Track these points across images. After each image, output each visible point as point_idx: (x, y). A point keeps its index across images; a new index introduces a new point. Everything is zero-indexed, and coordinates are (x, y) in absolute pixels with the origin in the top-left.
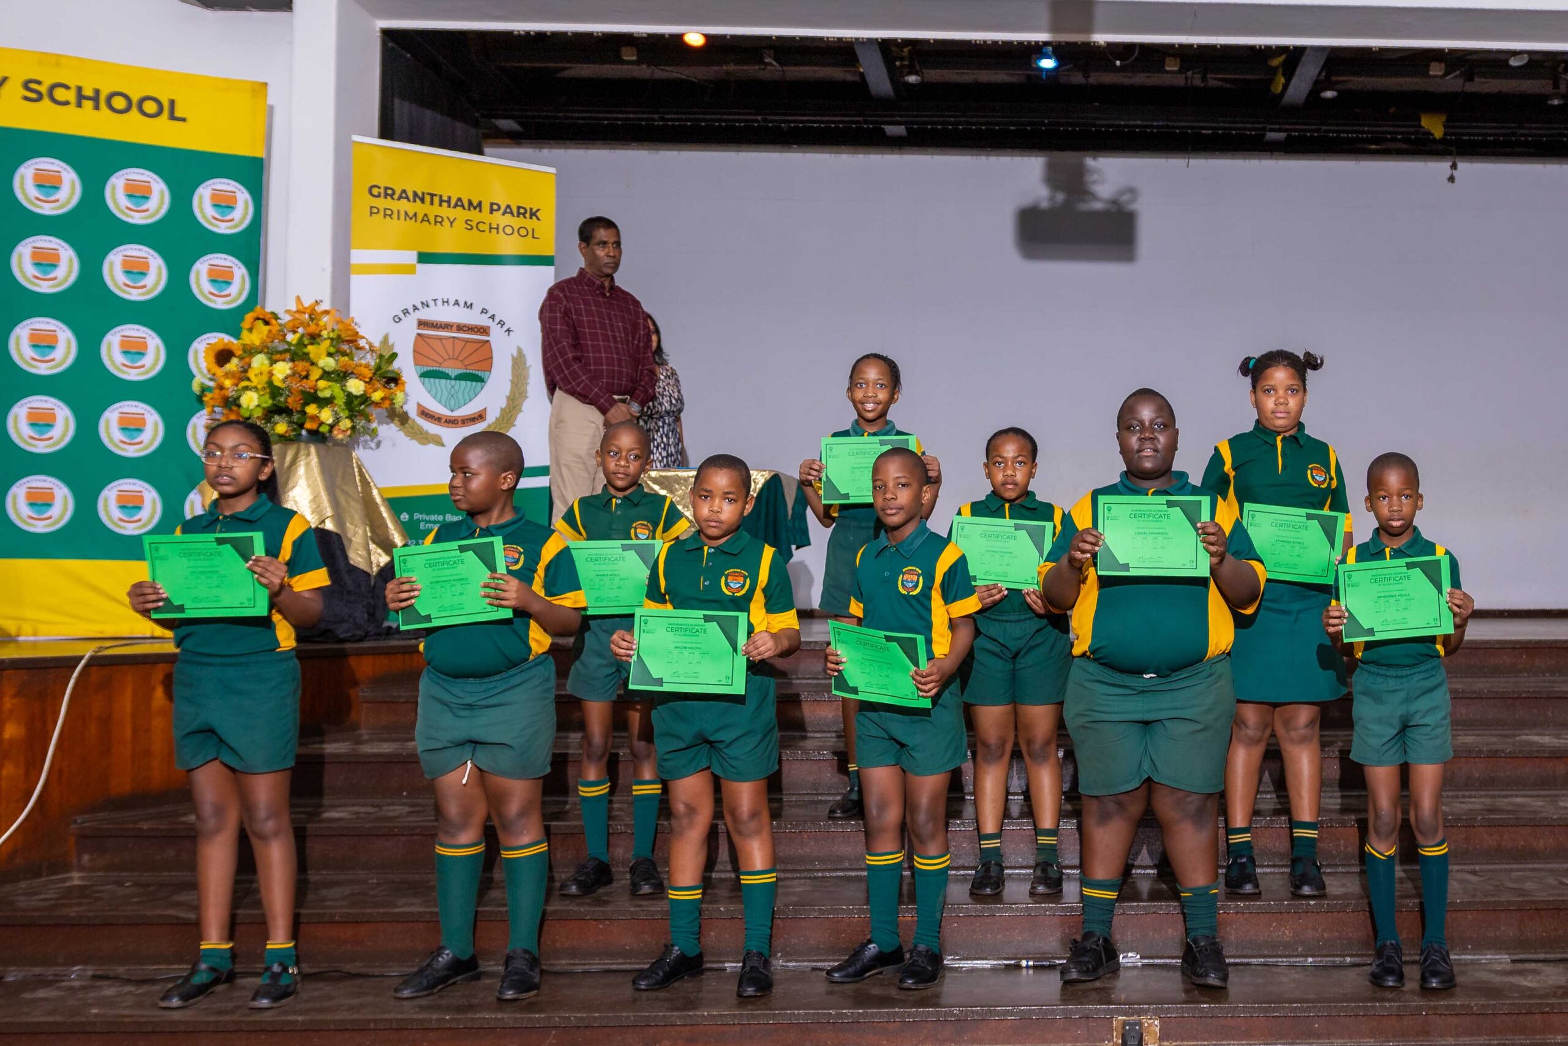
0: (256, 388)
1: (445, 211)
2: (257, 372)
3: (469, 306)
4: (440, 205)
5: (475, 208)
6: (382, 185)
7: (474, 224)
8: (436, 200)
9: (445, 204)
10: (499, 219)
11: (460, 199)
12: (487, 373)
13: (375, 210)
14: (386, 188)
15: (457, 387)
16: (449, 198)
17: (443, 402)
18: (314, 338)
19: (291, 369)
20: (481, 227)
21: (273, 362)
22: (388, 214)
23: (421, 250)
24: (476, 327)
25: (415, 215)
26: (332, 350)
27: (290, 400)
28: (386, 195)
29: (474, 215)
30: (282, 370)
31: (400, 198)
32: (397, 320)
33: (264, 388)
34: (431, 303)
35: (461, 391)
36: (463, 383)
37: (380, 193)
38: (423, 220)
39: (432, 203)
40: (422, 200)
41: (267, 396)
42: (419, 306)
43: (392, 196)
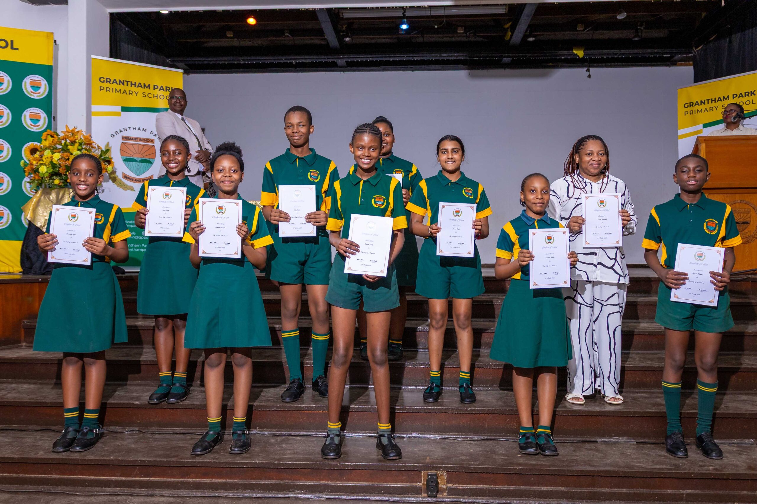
0: (45, 164)
1: (133, 89)
2: (46, 157)
3: (145, 130)
4: (131, 86)
5: (147, 87)
6: (105, 78)
7: (146, 95)
8: (129, 84)
9: (133, 86)
10: (158, 92)
11: (140, 83)
12: (153, 160)
13: (102, 88)
14: (107, 79)
15: (140, 165)
16: (135, 83)
17: (134, 171)
18: (73, 143)
19: (61, 156)
20: (150, 95)
21: (53, 153)
22: (108, 89)
23: (123, 106)
24: (148, 139)
25: (120, 90)
26: (80, 148)
27: (60, 169)
28: (107, 82)
29: (146, 90)
30: (57, 156)
31: (113, 83)
32: (113, 136)
33: (49, 164)
34: (128, 129)
35: (142, 167)
36: (143, 164)
37: (104, 81)
38: (124, 93)
39: (127, 85)
40: (123, 84)
41: (50, 168)
42: (123, 130)
43: (109, 82)
